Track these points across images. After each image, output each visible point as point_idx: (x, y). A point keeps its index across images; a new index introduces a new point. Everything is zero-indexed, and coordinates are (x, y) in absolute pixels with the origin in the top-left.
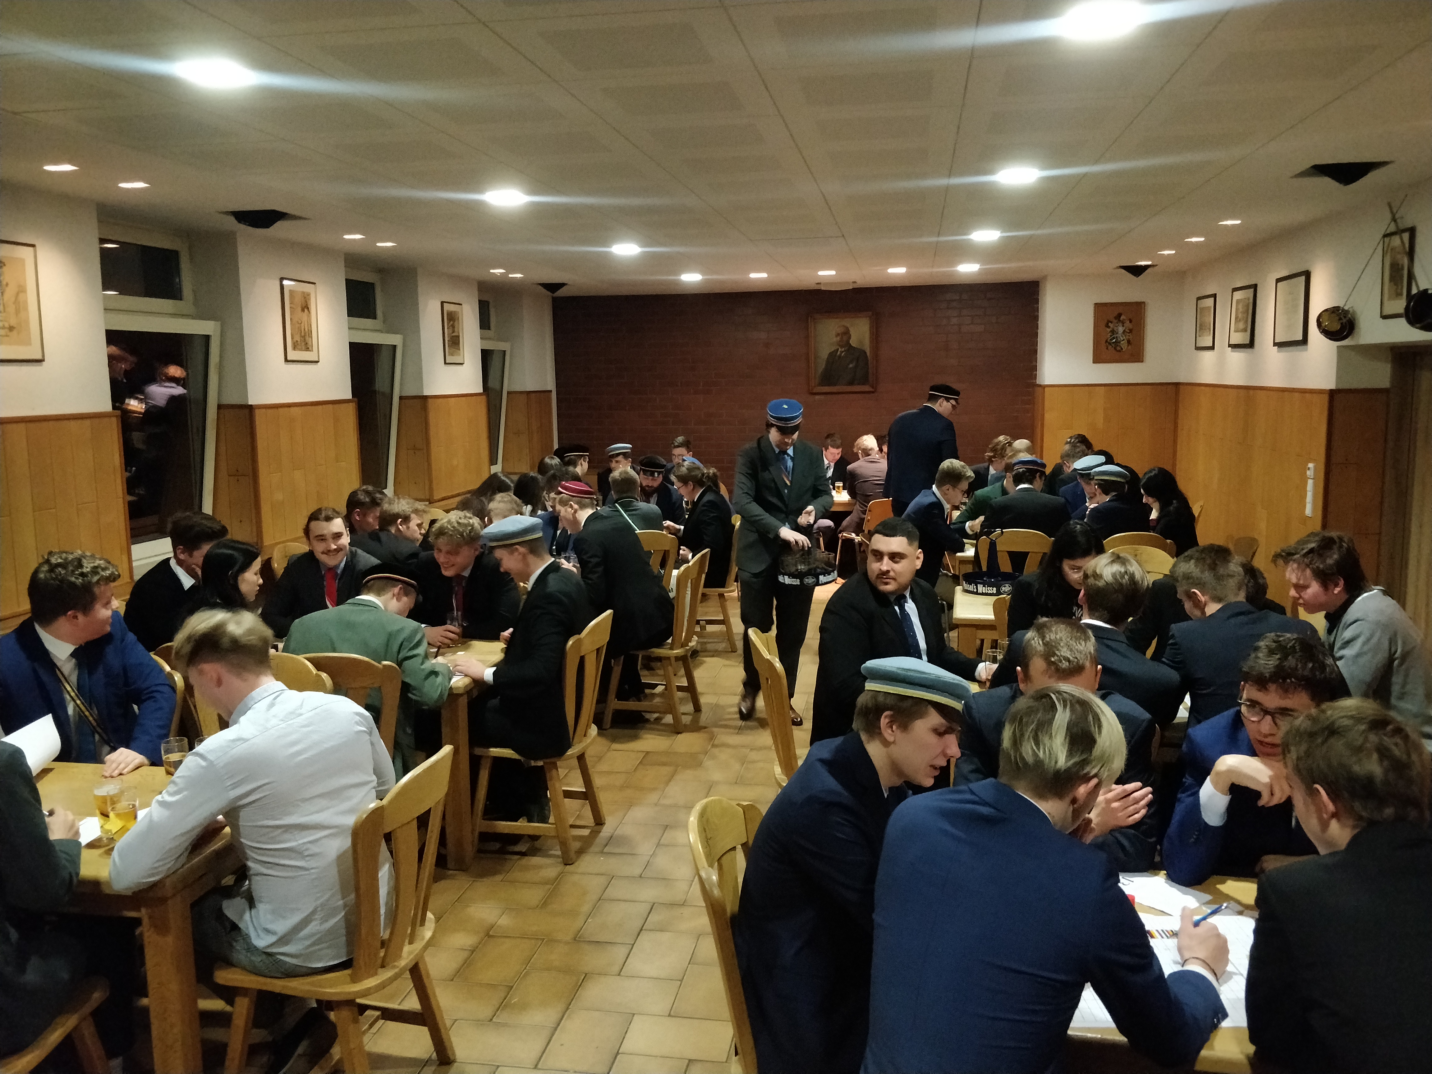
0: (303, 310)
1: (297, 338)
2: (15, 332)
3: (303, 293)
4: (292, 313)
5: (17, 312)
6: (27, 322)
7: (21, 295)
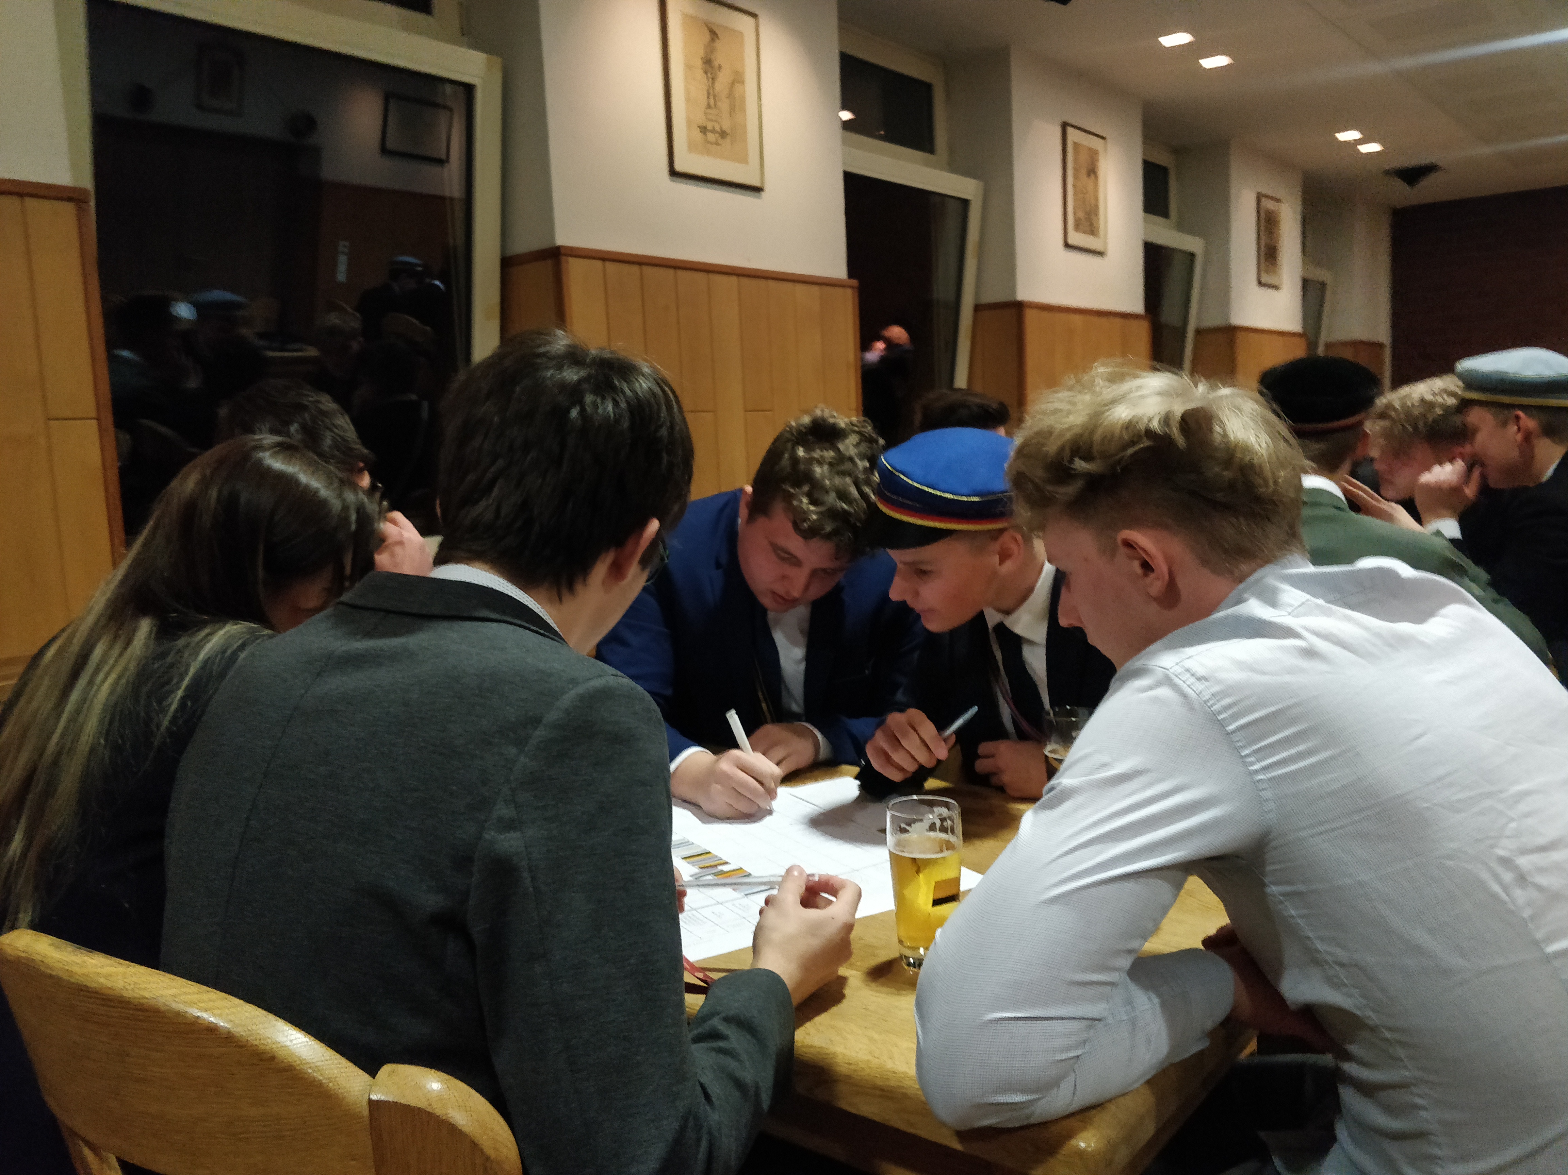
0: (1089, 175)
1: (1081, 215)
2: (728, 140)
3: (1090, 149)
4: (1076, 177)
5: (732, 110)
6: (744, 126)
7: (738, 86)
